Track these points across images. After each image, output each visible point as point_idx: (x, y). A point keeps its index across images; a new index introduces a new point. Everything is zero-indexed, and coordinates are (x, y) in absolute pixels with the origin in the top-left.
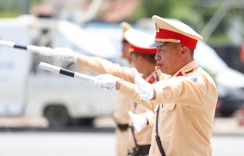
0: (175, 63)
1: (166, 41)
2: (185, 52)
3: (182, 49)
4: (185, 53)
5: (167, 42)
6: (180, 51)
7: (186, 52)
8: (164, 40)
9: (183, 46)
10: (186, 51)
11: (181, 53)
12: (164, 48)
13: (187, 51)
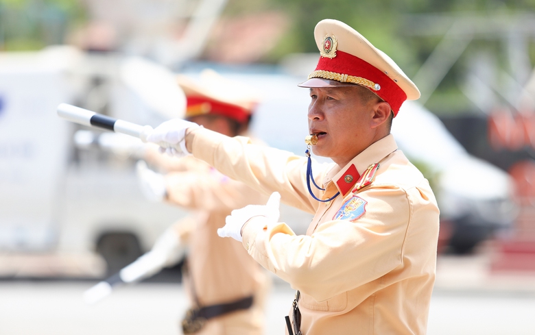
0: (357, 135)
1: (349, 80)
2: (382, 116)
3: (376, 108)
4: (383, 119)
5: (350, 83)
6: (373, 110)
7: (385, 116)
8: (343, 77)
9: (380, 101)
10: (384, 113)
11: (373, 115)
12: (339, 96)
13: (386, 114)
